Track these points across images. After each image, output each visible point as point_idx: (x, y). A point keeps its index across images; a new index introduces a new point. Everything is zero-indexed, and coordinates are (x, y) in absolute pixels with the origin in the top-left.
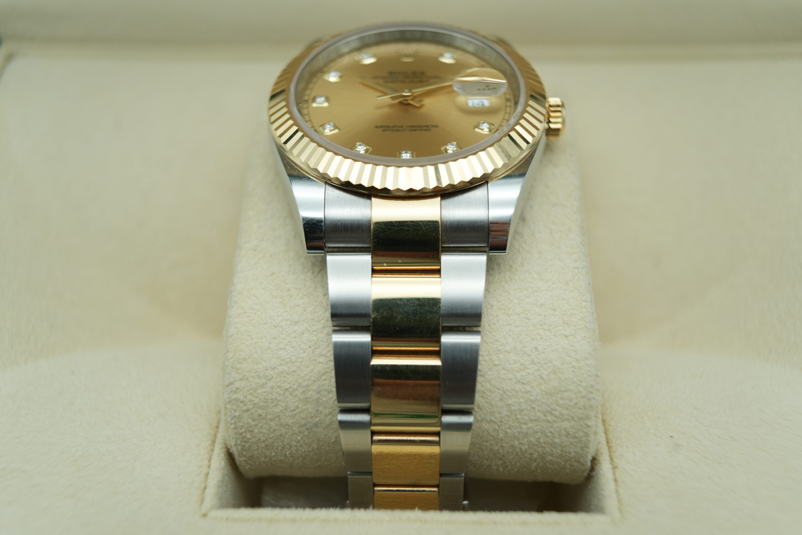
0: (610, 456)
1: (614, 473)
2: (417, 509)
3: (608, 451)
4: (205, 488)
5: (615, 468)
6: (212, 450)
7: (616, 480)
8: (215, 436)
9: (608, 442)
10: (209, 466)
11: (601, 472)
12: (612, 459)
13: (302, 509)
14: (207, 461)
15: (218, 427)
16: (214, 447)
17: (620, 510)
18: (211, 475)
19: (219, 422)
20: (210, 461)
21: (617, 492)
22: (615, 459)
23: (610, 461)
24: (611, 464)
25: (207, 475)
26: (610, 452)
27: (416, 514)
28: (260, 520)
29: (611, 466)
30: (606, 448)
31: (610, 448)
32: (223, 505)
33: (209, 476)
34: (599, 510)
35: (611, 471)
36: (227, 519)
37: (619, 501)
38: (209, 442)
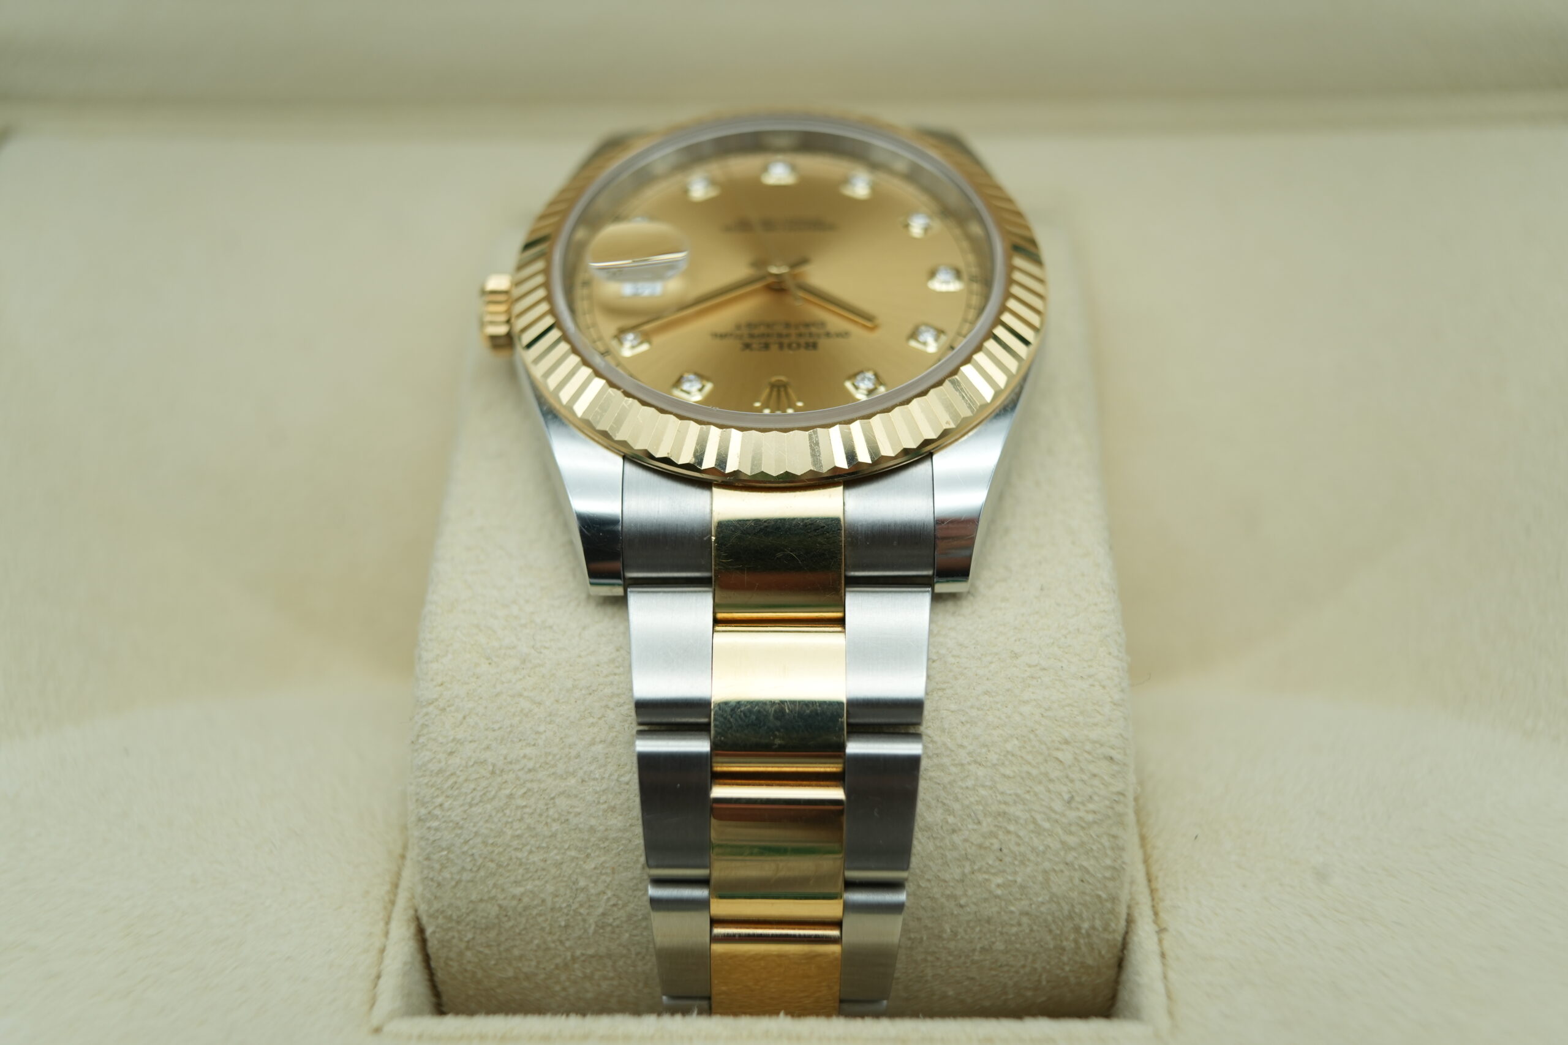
0: (1153, 906)
1: (1160, 941)
2: (782, 1014)
3: (1149, 898)
4: (379, 977)
5: (1161, 930)
6: (393, 903)
7: (1163, 955)
8: (398, 875)
9: (1149, 881)
10: (387, 934)
11: (1135, 939)
12: (1156, 914)
13: (564, 1017)
14: (382, 924)
15: (403, 857)
16: (395, 895)
17: (1171, 1014)
18: (391, 951)
19: (405, 847)
20: (387, 923)
21: (1165, 977)
22: (1162, 914)
23: (1153, 917)
24: (1155, 922)
25: (382, 950)
26: (1153, 899)
27: (782, 1024)
28: (482, 1037)
29: (1154, 928)
30: (1146, 891)
31: (1152, 891)
32: (412, 1011)
33: (385, 953)
34: (1134, 1014)
35: (1155, 939)
36: (420, 1037)
37: (1169, 996)
38: (387, 887)
